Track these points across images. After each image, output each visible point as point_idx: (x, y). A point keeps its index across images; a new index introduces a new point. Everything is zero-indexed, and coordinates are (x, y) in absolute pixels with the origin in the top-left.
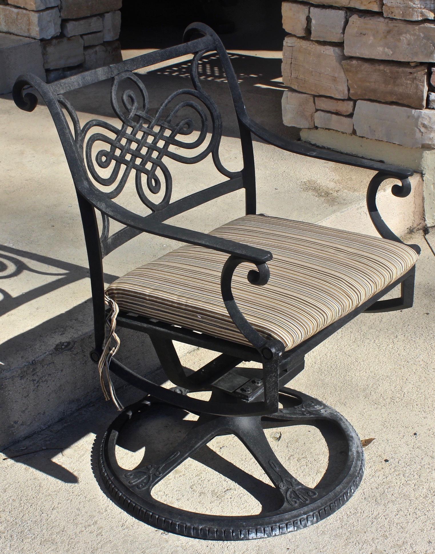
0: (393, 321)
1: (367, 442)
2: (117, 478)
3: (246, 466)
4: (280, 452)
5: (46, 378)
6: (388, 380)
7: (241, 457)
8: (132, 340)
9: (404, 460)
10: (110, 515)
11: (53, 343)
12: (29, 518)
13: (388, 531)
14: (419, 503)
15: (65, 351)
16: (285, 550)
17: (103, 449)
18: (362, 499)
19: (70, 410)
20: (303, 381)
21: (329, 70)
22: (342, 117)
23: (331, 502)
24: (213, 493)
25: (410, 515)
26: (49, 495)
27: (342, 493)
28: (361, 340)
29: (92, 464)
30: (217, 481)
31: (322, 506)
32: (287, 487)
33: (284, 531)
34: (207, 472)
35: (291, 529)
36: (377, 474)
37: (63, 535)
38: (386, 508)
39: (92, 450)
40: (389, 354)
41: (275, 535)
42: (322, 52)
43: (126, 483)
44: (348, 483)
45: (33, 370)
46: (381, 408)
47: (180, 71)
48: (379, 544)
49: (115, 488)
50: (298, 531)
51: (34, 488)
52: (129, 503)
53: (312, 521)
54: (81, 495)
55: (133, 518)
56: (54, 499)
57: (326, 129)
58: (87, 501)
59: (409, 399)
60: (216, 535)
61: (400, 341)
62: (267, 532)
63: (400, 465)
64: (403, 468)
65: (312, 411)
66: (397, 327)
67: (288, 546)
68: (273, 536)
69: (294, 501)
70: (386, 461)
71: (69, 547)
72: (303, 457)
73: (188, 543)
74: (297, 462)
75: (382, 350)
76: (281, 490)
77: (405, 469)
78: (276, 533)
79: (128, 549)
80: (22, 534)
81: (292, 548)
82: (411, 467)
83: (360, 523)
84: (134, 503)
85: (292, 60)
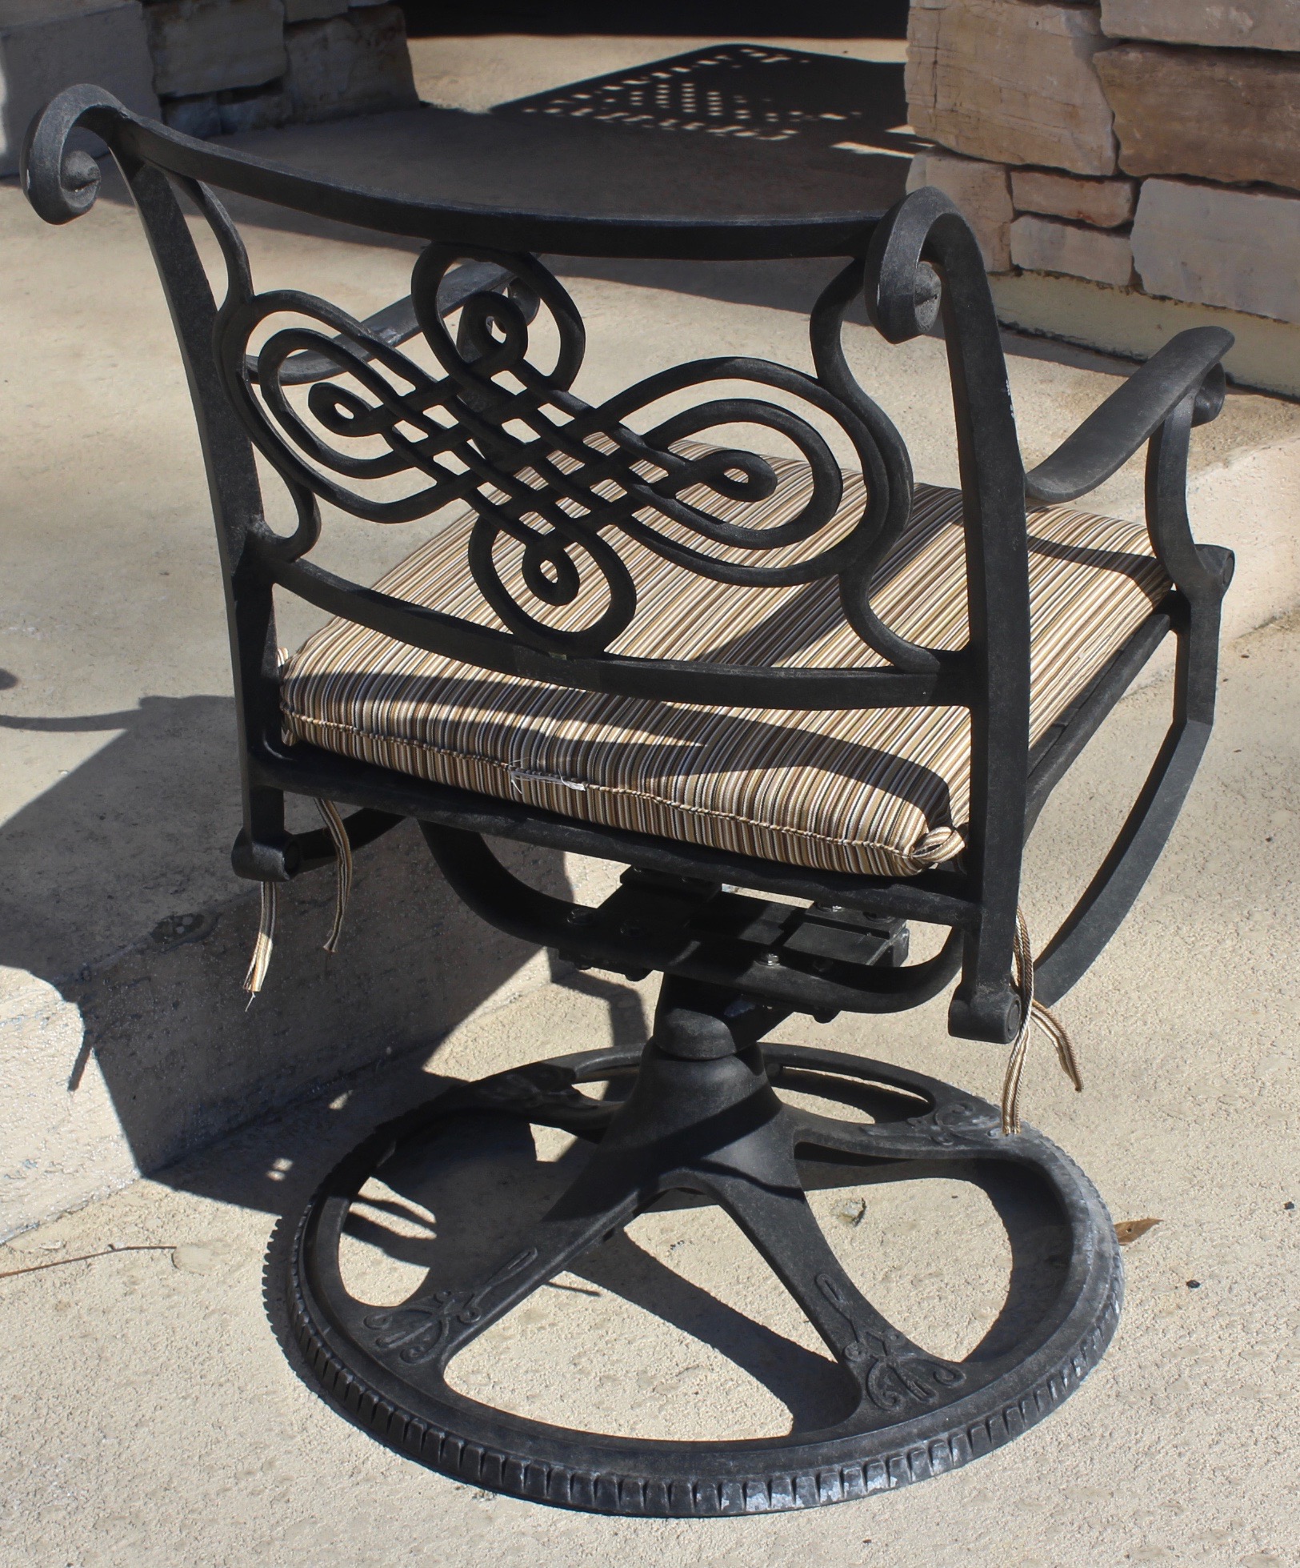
0: (1240, 869)
1: (1135, 1230)
2: (340, 1331)
3: (748, 1300)
4: (859, 1257)
5: (126, 1025)
6: (1213, 1046)
7: (736, 1274)
8: (403, 915)
9: (1249, 1283)
10: (315, 1443)
11: (148, 918)
12: (60, 1452)
13: (1184, 1490)
14: (1288, 1408)
15: (186, 944)
16: (859, 1544)
17: (302, 1248)
18: (1109, 1396)
19: (203, 1131)
20: (942, 1048)
21: (1055, 83)
22: (1096, 235)
23: (1008, 1402)
24: (643, 1378)
25: (1255, 1444)
26: (129, 1383)
27: (1045, 1377)
28: (1137, 926)
29: (265, 1293)
30: (654, 1344)
31: (979, 1414)
32: (872, 1356)
33: (856, 1489)
34: (625, 1316)
35: (878, 1482)
36: (1161, 1324)
37: (167, 1500)
38: (1181, 1425)
39: (267, 1251)
40: (1222, 968)
41: (830, 1502)
42: (1033, 25)
43: (369, 1345)
44: (1065, 1347)
45: (84, 998)
46: (1187, 1130)
47: (597, 103)
48: (1153, 1528)
49: (332, 1361)
50: (903, 1490)
51: (80, 1363)
52: (376, 1405)
53: (945, 1460)
54: (229, 1384)
55: (388, 1450)
56: (141, 1394)
57: (1048, 274)
58: (246, 1400)
59: (1278, 1102)
60: (642, 1499)
61: (1258, 930)
62: (803, 1492)
63: (1235, 1299)
64: (1243, 1305)
65: (964, 1132)
66: (1252, 888)
67: (869, 1533)
68: (822, 1506)
69: (890, 1396)
70: (1192, 1284)
71: (184, 1534)
72: (930, 1274)
73: (554, 1523)
74: (910, 1286)
75: (1199, 956)
76: (851, 1365)
77: (1249, 1308)
78: (830, 1493)
79: (368, 1540)
80: (38, 1496)
81: (879, 1539)
82: (1268, 1302)
83: (1097, 1466)
84: (390, 1403)
85: (939, 52)
